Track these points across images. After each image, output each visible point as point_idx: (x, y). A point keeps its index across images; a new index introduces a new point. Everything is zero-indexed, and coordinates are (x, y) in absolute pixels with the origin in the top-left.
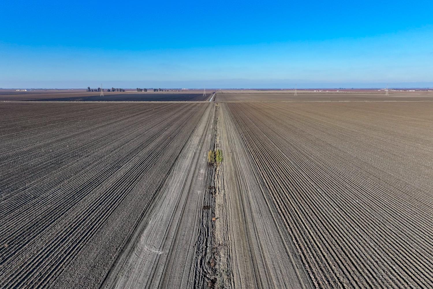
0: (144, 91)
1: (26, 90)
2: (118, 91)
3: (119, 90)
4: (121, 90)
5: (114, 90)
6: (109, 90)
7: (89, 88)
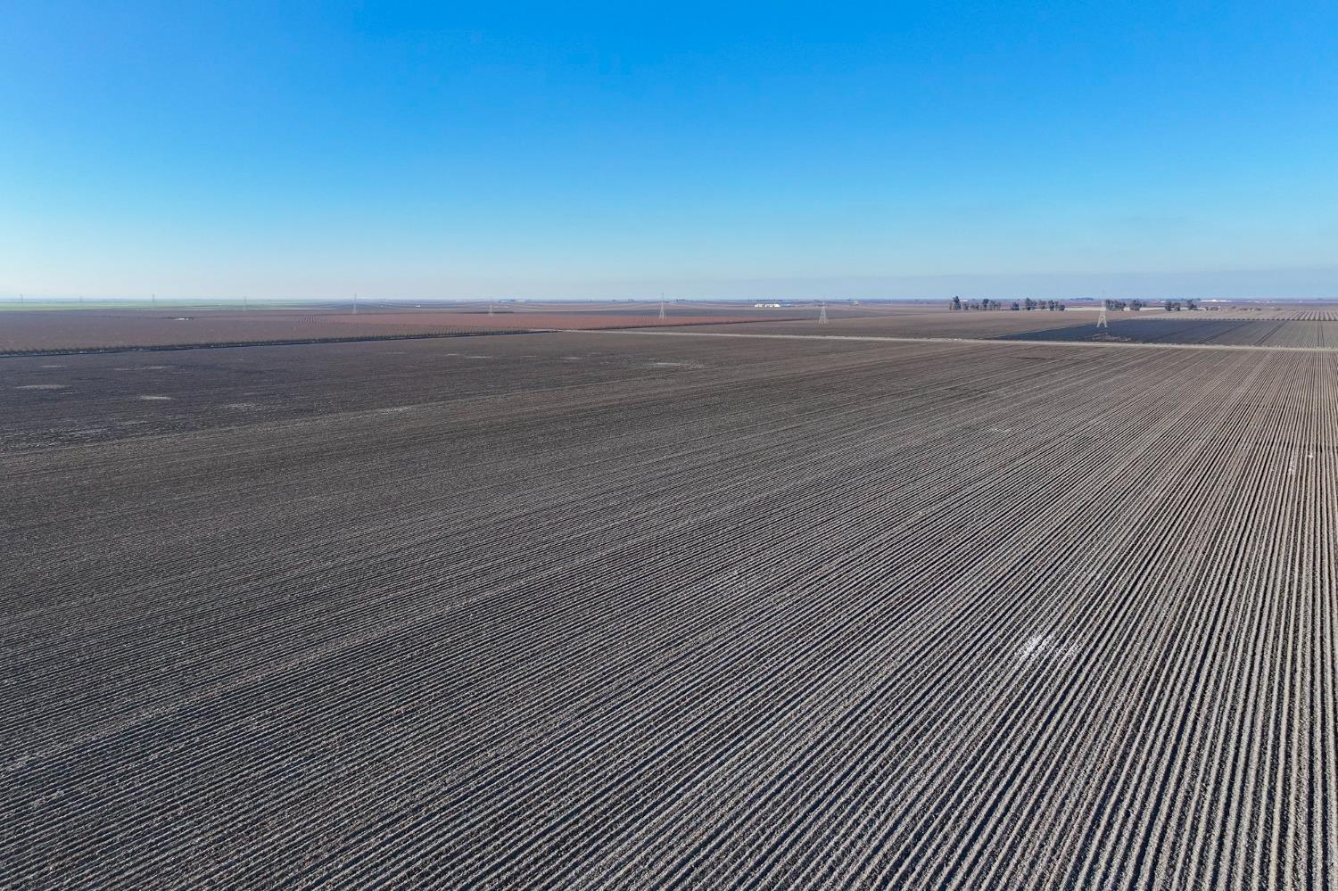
0: (1132, 309)
1: (777, 306)
2: (1044, 308)
3: (1047, 305)
4: (1052, 305)
5: (1030, 305)
6: (1016, 307)
7: (957, 300)
